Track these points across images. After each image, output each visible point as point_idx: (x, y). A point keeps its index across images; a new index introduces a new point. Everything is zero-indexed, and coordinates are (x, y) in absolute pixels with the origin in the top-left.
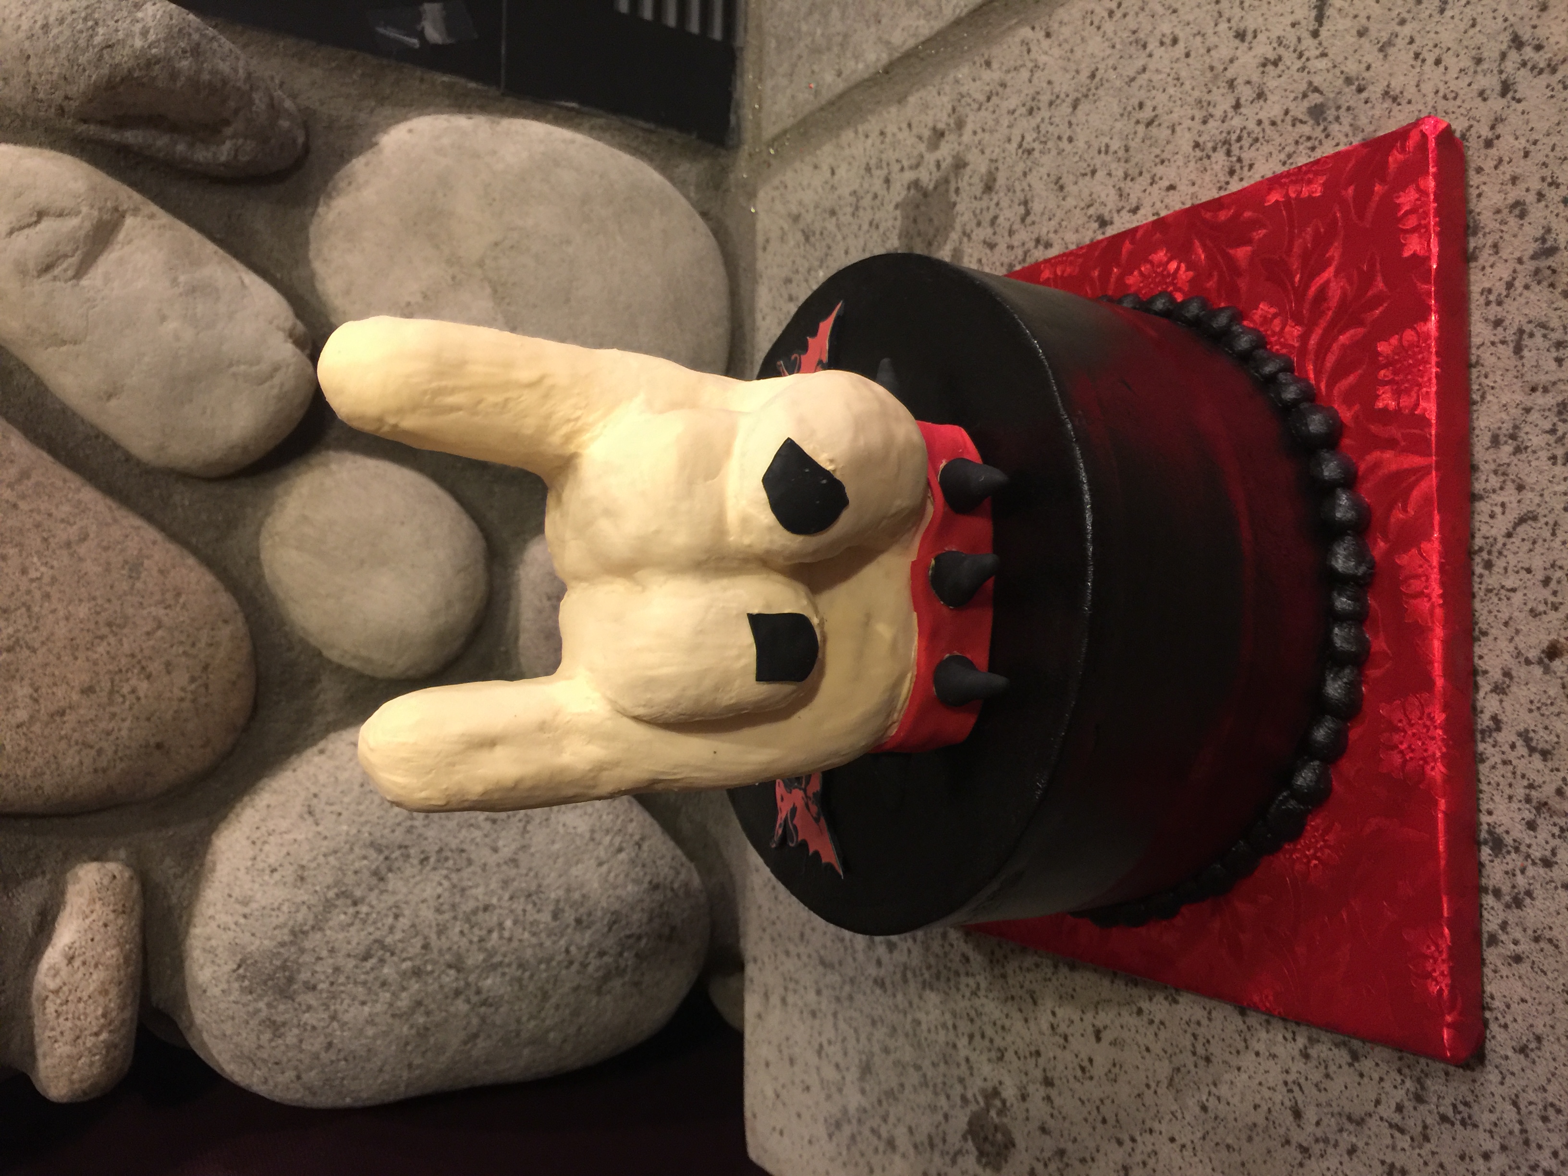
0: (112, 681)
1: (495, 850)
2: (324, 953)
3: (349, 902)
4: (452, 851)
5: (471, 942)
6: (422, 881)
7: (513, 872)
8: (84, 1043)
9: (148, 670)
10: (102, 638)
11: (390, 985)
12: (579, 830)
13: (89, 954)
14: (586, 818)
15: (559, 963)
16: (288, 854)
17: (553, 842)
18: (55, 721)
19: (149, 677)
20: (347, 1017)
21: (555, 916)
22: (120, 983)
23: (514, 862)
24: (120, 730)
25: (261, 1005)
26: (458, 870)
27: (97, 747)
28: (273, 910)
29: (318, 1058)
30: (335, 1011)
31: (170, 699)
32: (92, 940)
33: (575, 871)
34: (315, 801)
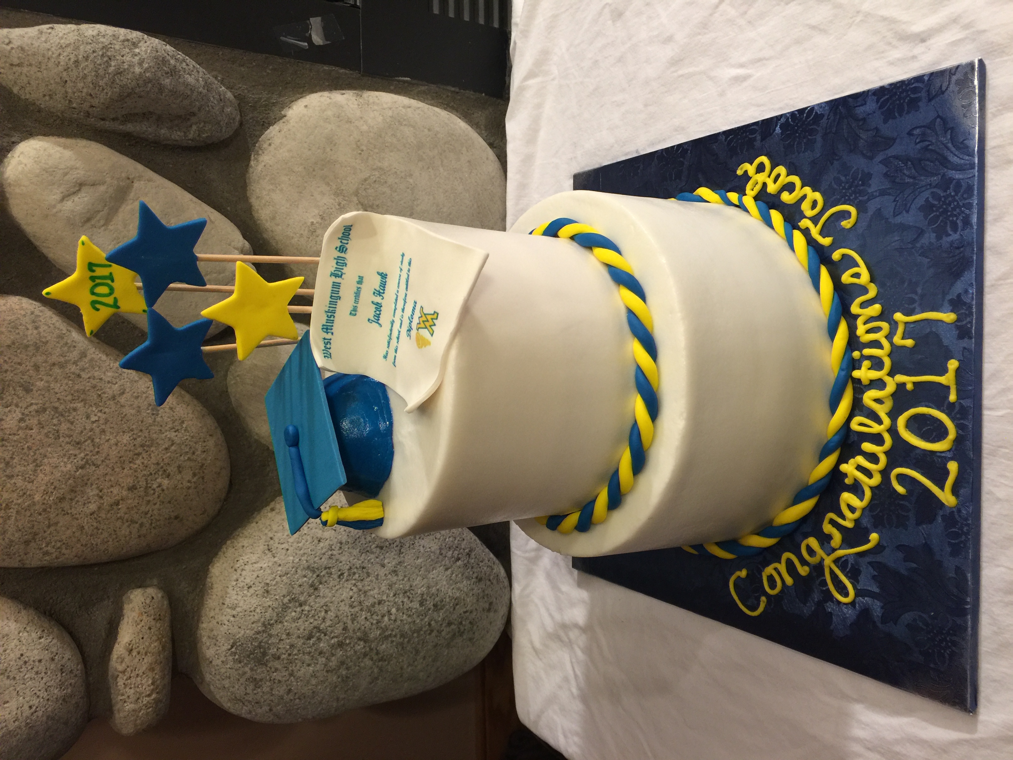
0: (147, 481)
1: (383, 566)
2: (284, 637)
3: (297, 604)
4: (357, 568)
5: (372, 624)
6: (340, 588)
7: (395, 579)
8: (142, 702)
9: (168, 472)
10: (139, 454)
11: (325, 653)
12: (433, 549)
13: (142, 647)
14: (435, 541)
15: (425, 632)
16: (258, 577)
17: (418, 557)
18: (113, 509)
19: (168, 476)
20: (300, 674)
21: (421, 604)
22: (161, 662)
23: (395, 572)
24: (153, 511)
25: (247, 669)
26: (362, 580)
27: (139, 522)
28: (251, 611)
29: (282, 699)
30: (292, 671)
31: (182, 488)
32: (143, 638)
33: (431, 576)
34: (272, 542)
